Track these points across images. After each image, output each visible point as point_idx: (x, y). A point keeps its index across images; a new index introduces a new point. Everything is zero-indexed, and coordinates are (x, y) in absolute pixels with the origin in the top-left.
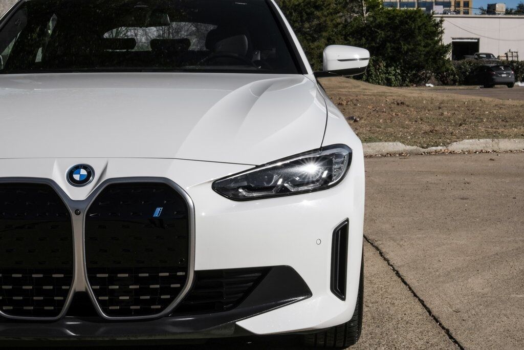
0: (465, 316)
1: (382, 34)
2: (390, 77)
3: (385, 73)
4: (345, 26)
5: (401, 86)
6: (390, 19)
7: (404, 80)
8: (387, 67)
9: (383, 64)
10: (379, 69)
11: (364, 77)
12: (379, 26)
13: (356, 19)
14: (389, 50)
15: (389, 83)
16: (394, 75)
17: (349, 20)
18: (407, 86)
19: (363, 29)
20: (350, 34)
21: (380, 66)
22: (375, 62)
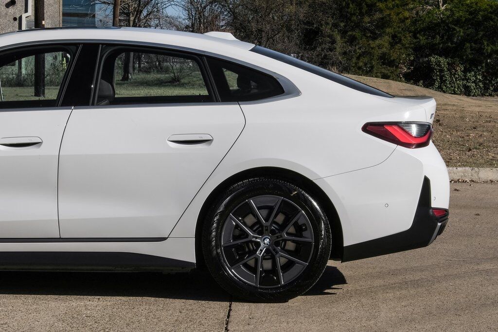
1: (460, 32)
2: (469, 84)
3: (463, 80)
4: (414, 22)
5: (483, 95)
6: (471, 13)
7: (486, 88)
8: (465, 71)
9: (460, 69)
10: (455, 74)
11: (437, 84)
12: (457, 22)
13: (429, 12)
14: (469, 51)
15: (467, 92)
16: (474, 82)
17: (421, 13)
18: (491, 95)
19: (438, 25)
20: (421, 30)
21: (456, 71)
22: (451, 66)
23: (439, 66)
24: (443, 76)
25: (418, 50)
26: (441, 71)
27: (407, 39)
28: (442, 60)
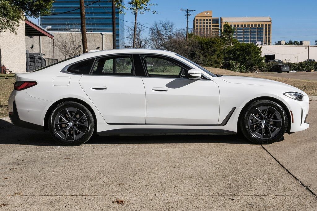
0: (292, 165)
1: (238, 53)
2: (241, 69)
4: (224, 50)
5: (246, 72)
6: (241, 47)
7: (247, 70)
8: (240, 65)
9: (238, 64)
10: (237, 66)
11: (232, 69)
12: (237, 50)
13: (228, 47)
14: (241, 59)
15: (241, 71)
16: (243, 68)
17: (225, 48)
18: (248, 72)
19: (231, 51)
20: (226, 53)
22: (236, 63)
23: (232, 63)
24: (234, 67)
25: (225, 59)
26: (233, 65)
27: (222, 56)
28: (233, 62)
